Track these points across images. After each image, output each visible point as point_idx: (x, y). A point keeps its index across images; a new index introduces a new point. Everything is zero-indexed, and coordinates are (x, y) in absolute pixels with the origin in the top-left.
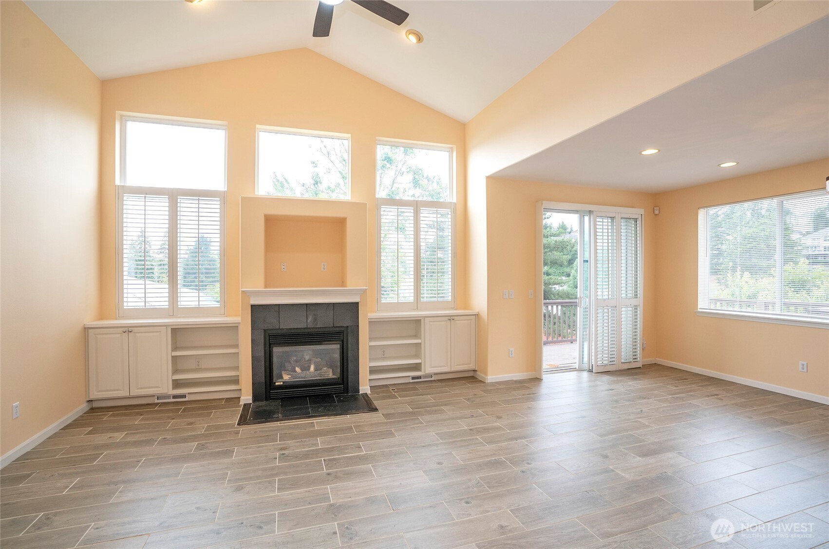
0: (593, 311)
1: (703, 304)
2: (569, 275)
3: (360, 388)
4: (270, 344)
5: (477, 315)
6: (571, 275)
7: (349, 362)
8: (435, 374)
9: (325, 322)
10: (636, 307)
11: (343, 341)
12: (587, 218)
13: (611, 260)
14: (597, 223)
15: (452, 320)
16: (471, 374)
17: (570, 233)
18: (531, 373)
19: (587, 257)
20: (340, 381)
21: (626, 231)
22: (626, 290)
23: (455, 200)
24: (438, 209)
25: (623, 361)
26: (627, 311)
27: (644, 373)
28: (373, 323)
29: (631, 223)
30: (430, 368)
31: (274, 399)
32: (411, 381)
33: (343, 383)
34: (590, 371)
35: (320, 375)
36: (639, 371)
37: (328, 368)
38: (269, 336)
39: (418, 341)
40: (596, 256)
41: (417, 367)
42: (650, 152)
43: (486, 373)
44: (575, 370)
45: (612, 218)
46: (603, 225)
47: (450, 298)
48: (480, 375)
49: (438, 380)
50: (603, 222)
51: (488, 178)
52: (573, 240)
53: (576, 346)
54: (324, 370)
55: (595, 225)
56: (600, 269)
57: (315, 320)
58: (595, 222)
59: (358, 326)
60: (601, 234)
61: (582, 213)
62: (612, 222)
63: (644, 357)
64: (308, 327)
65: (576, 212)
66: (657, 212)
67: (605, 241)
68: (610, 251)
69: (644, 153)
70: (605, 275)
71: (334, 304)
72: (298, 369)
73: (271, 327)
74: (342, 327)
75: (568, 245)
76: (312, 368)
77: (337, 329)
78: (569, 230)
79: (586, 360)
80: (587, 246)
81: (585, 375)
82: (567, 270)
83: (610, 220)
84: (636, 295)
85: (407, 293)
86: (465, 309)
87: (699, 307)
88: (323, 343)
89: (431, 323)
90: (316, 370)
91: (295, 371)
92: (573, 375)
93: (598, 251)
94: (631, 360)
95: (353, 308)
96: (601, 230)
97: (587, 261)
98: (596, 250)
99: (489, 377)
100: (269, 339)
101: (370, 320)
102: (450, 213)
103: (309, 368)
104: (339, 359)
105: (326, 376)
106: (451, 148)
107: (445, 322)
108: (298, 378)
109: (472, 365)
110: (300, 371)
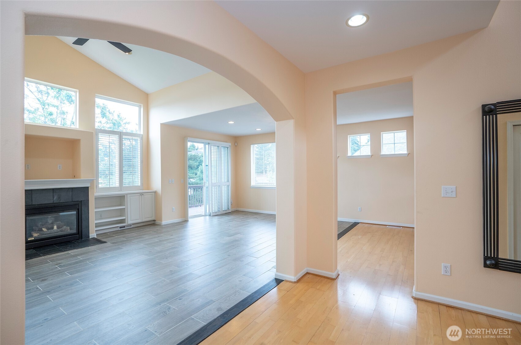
0: (210, 188)
1: (253, 183)
2: (196, 174)
3: (90, 235)
5: (155, 192)
6: (198, 174)
7: (83, 221)
8: (133, 224)
9: (65, 199)
10: (228, 186)
11: (78, 209)
12: (207, 146)
13: (218, 165)
14: (212, 149)
15: (142, 195)
16: (153, 222)
17: (197, 149)
18: (183, 218)
19: (207, 164)
20: (76, 233)
21: (224, 152)
22: (224, 179)
23: (142, 133)
24: (133, 137)
25: (223, 210)
26: (224, 188)
27: (232, 214)
28: (97, 199)
29: (226, 149)
30: (131, 221)
31: (28, 249)
32: (119, 229)
33: (78, 234)
34: (210, 215)
35: (61, 231)
36: (230, 213)
37: (67, 226)
39: (124, 207)
40: (211, 163)
41: (122, 221)
42: (231, 122)
43: (161, 221)
44: (203, 216)
45: (218, 147)
46: (214, 149)
47: (140, 184)
48: (158, 222)
49: (136, 227)
50: (214, 148)
51: (162, 125)
52: (200, 155)
53: (203, 207)
54: (64, 228)
55: (211, 149)
56: (213, 171)
57: (59, 198)
58: (211, 148)
59: (88, 200)
60: (213, 153)
61: (205, 144)
62: (218, 148)
63: (232, 208)
64: (54, 202)
65: (203, 143)
66: (236, 145)
67: (215, 157)
68: (217, 161)
69: (229, 123)
70: (215, 173)
71: (72, 188)
72: (44, 229)
74: (78, 201)
75: (197, 157)
76: (55, 227)
77: (75, 203)
78: (196, 148)
79: (208, 211)
80: (207, 157)
81: (208, 217)
82: (195, 171)
83: (217, 148)
84: (228, 181)
85: (115, 182)
86: (148, 189)
87: (251, 185)
88: (65, 211)
89: (131, 197)
90: (58, 228)
91: (42, 230)
92: (203, 217)
93: (212, 161)
94: (227, 209)
95: (85, 190)
96: (213, 152)
97: (207, 166)
98: (211, 160)
99: (163, 222)
101: (96, 197)
102: (139, 139)
103: (53, 228)
104: (76, 220)
105: (66, 231)
106: (140, 105)
107: (138, 196)
108: (46, 234)
109: (153, 218)
110: (47, 230)
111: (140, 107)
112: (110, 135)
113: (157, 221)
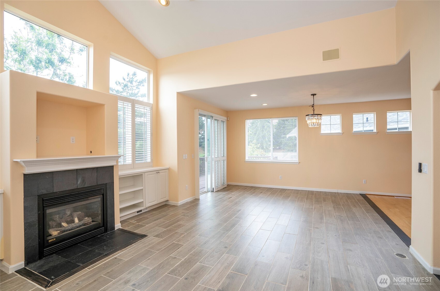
0: (213, 163)
3: (115, 226)
4: (44, 207)
5: (169, 169)
7: (108, 209)
8: (149, 207)
9: (90, 182)
10: (224, 161)
11: (103, 195)
12: (209, 120)
16: (166, 203)
20: (102, 225)
23: (152, 102)
28: (122, 178)
31: (47, 255)
32: (137, 214)
33: (103, 226)
34: (213, 191)
35: (84, 224)
37: (89, 218)
38: (43, 200)
39: (142, 188)
40: (214, 138)
41: (141, 204)
43: (177, 201)
44: (206, 192)
45: (218, 120)
51: (179, 94)
54: (85, 219)
57: (83, 181)
59: (113, 182)
61: (207, 117)
64: (78, 187)
71: (97, 168)
72: (64, 224)
73: (44, 192)
74: (103, 184)
76: (76, 220)
77: (100, 186)
84: (224, 155)
87: (246, 159)
89: (148, 176)
90: (80, 220)
91: (60, 226)
94: (223, 184)
95: (110, 169)
96: (215, 126)
97: (208, 140)
99: (179, 202)
100: (43, 203)
102: (150, 109)
103: (73, 221)
104: (100, 208)
105: (89, 223)
106: (149, 71)
107: (154, 175)
108: (67, 231)
109: (167, 198)
110: (67, 225)
111: (149, 72)
112: (124, 102)
113: (171, 202)
